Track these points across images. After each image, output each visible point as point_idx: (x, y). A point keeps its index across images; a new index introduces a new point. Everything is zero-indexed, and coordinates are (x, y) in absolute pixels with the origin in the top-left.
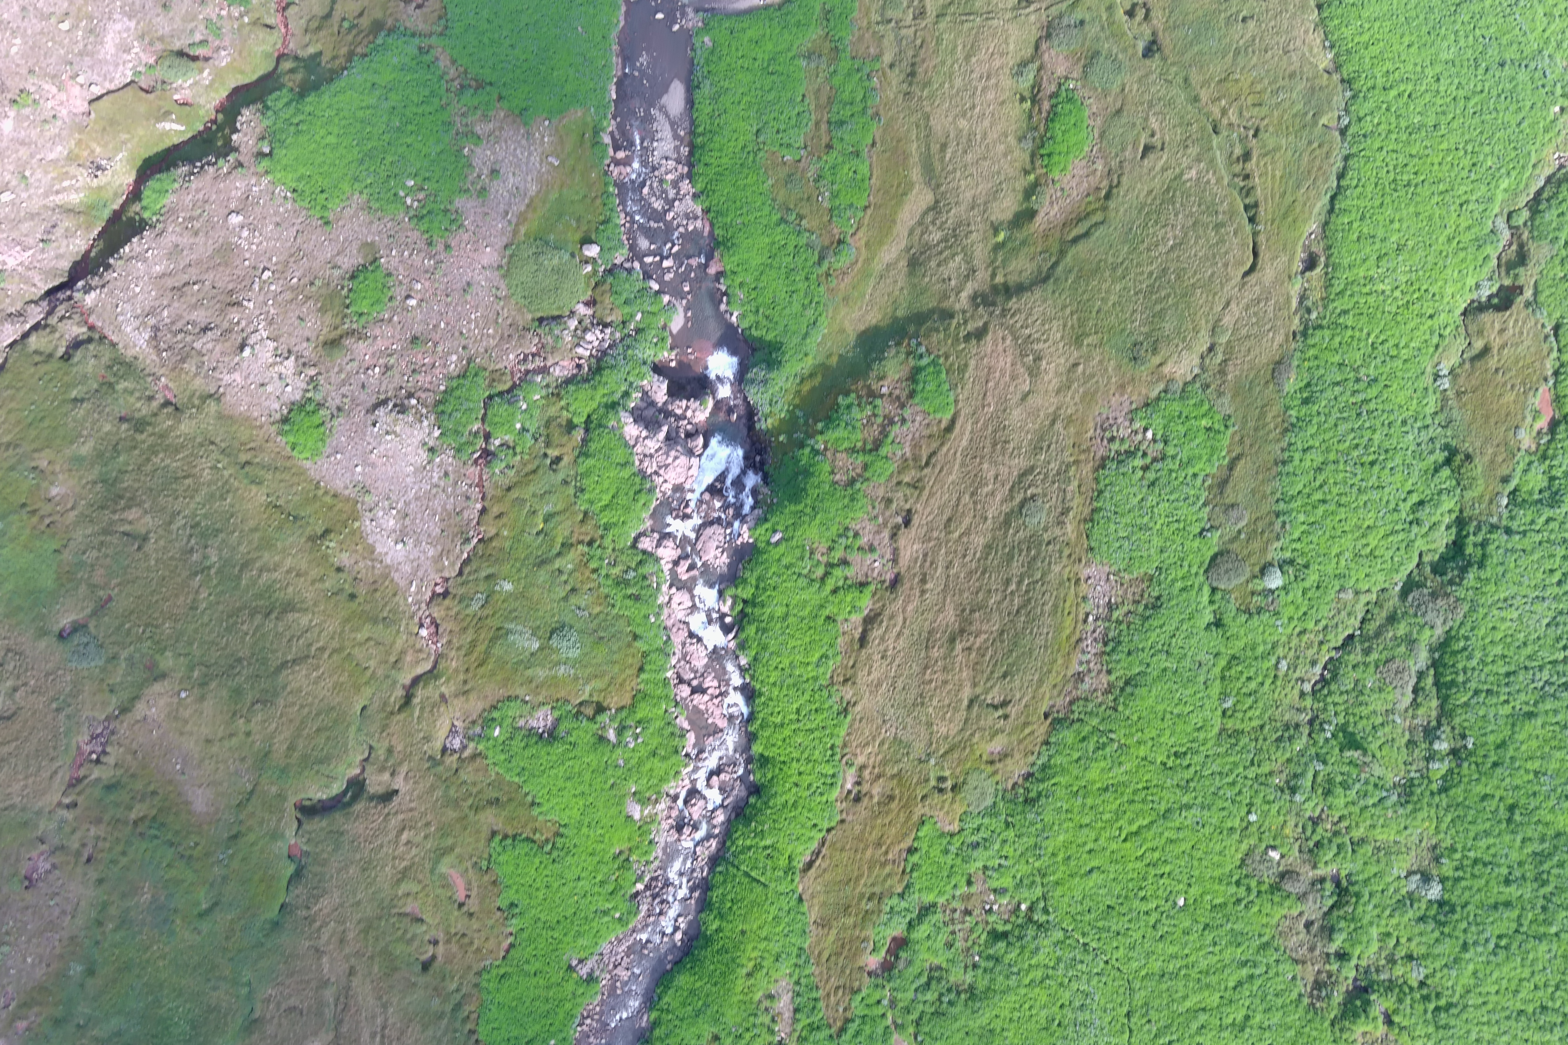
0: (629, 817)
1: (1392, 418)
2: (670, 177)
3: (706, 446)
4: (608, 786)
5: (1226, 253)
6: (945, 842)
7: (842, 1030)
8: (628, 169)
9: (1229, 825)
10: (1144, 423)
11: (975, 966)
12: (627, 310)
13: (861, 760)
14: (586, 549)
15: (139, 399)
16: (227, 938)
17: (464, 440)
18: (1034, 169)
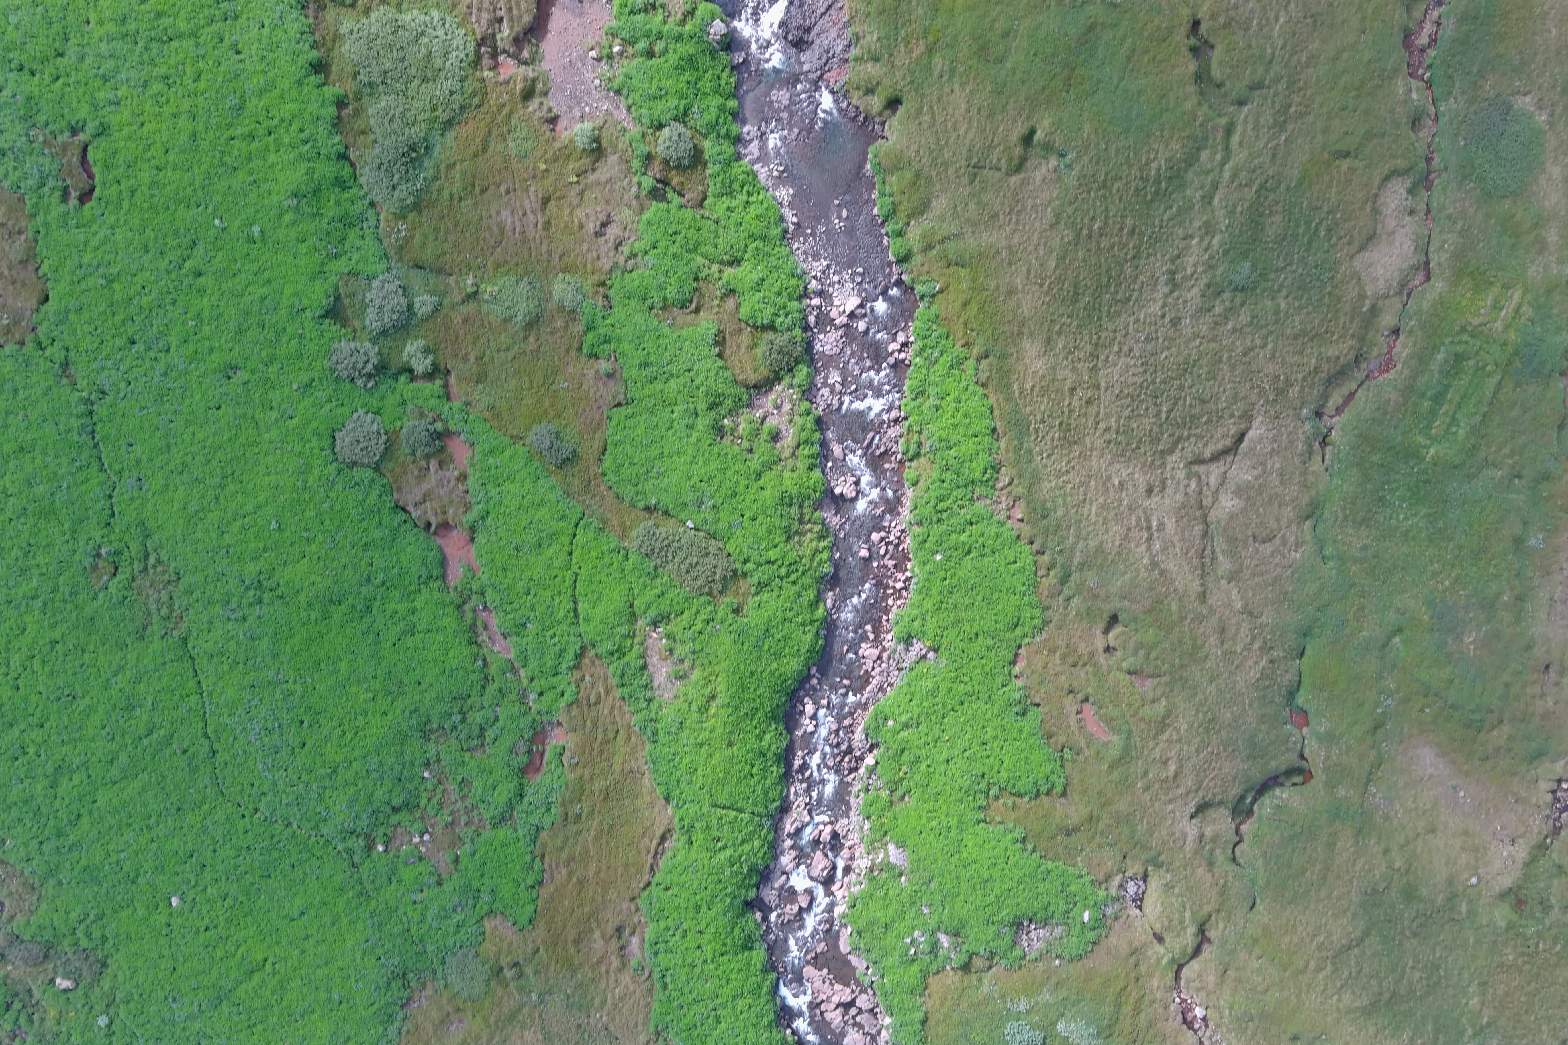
0: (901, 845)
4: (936, 881)
6: (498, 905)
7: (580, 655)
9: (132, 1007)
11: (427, 764)
13: (626, 978)
16: (1362, 609)
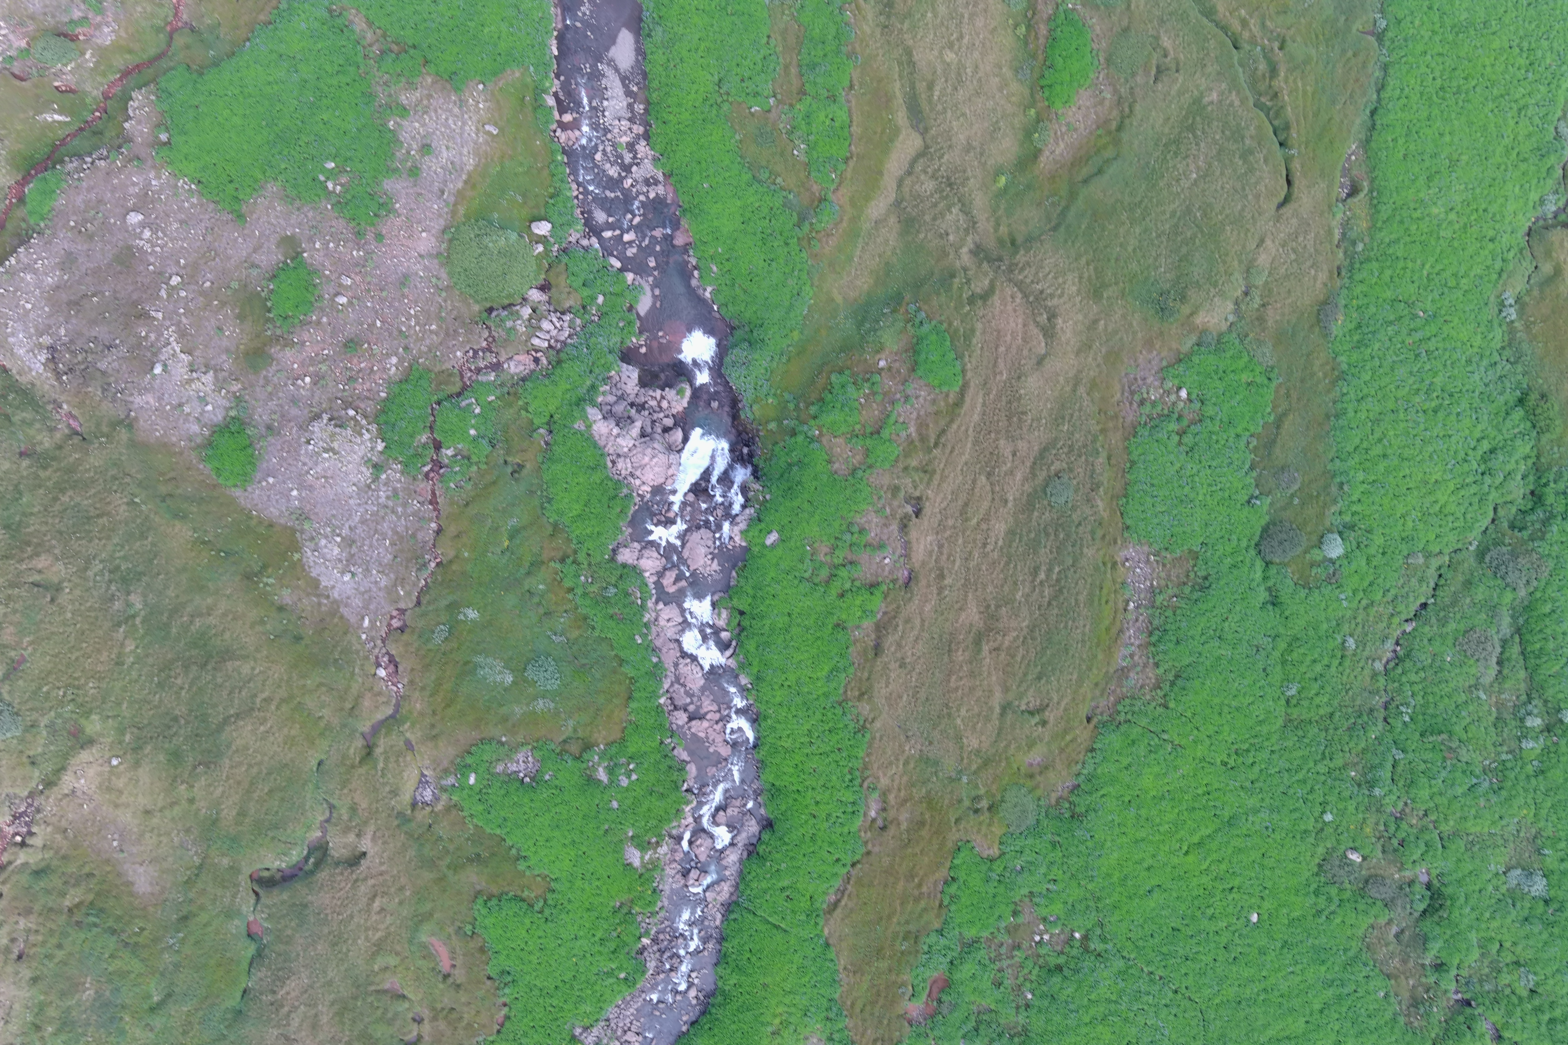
0: (628, 865)
1: (1455, 357)
2: (625, 139)
3: (686, 440)
4: (601, 832)
5: (1257, 183)
6: (984, 868)
8: (577, 133)
9: (1303, 827)
10: (1176, 382)
11: (1027, 1006)
12: (586, 292)
13: (884, 782)
14: (558, 566)
15: (39, 431)
16: (185, 1033)
17: (412, 451)
18: (1035, 102)
